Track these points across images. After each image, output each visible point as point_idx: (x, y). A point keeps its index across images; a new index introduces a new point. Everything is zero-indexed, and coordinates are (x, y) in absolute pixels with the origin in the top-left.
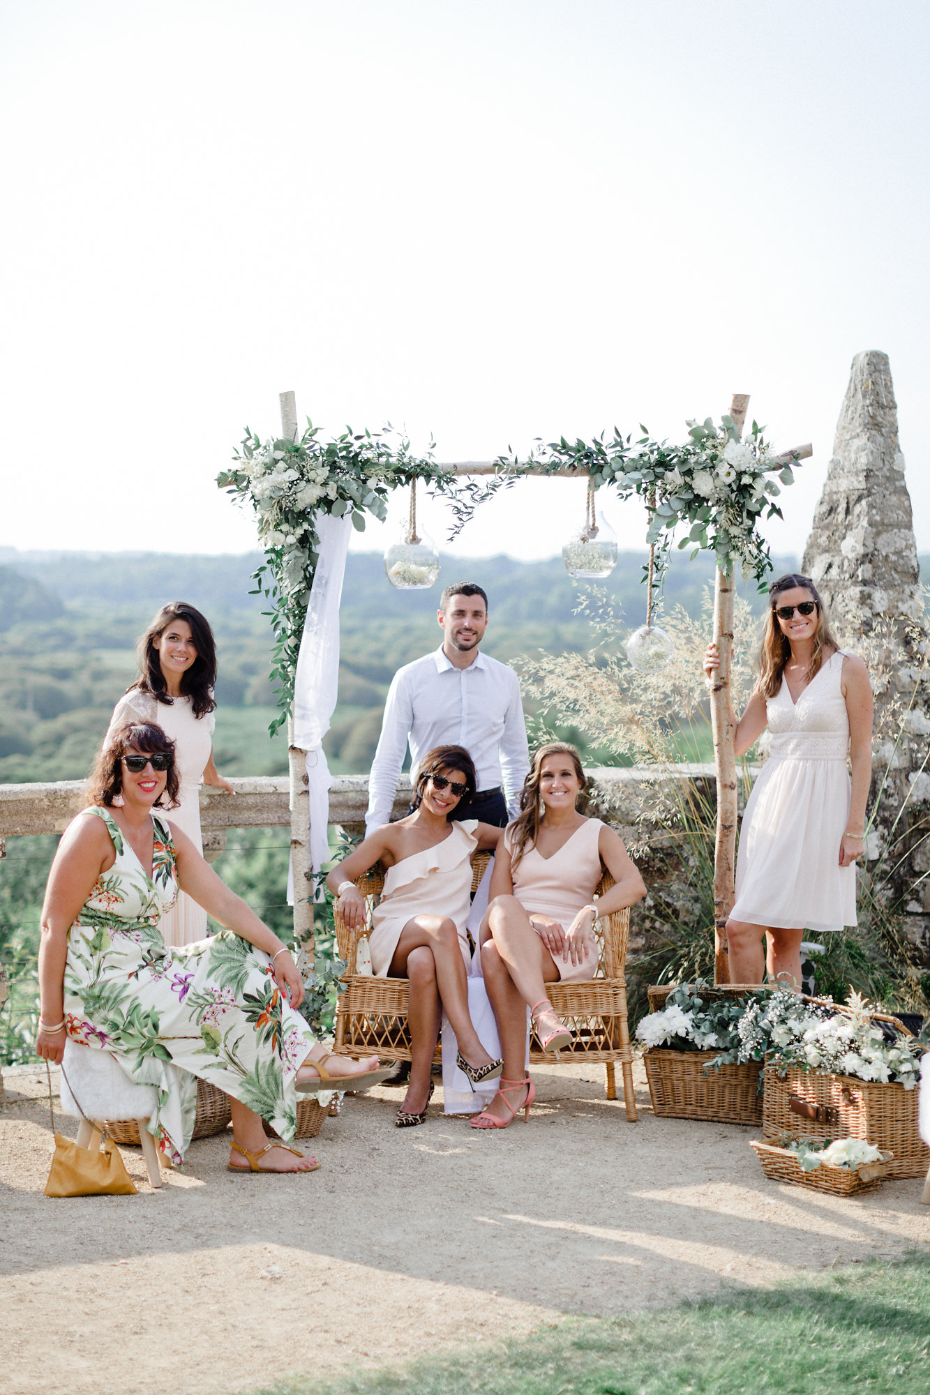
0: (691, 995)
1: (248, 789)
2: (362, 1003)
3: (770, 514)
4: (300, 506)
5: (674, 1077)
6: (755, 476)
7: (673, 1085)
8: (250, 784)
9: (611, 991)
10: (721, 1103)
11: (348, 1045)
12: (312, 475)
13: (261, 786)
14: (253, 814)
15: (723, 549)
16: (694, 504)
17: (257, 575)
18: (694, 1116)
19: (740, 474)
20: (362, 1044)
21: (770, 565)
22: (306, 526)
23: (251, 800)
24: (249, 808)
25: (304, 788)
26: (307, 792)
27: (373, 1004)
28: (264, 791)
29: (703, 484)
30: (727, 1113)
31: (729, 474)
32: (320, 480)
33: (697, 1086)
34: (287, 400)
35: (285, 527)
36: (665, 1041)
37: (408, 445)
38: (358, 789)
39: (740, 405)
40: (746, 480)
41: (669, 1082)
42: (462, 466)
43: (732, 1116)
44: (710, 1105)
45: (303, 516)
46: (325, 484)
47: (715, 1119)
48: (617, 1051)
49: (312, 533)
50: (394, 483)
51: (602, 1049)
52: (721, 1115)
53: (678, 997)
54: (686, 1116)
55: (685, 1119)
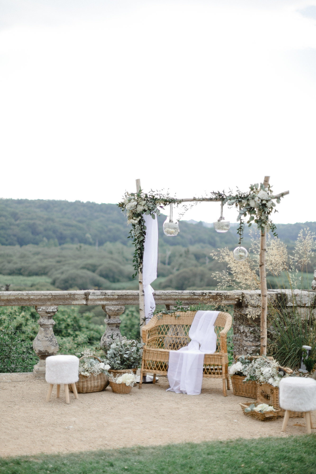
0: (246, 359)
1: (129, 294)
2: (149, 357)
3: (275, 212)
4: (138, 212)
5: (239, 383)
6: (267, 201)
7: (239, 386)
8: (130, 292)
9: (219, 357)
10: (252, 392)
11: (145, 369)
12: (141, 203)
13: (134, 293)
14: (132, 301)
15: (260, 223)
16: (251, 210)
17: (130, 232)
18: (244, 396)
19: (262, 200)
20: (148, 369)
21: (275, 227)
22: (140, 218)
23: (131, 297)
24: (131, 299)
25: (143, 294)
26: (144, 295)
27: (152, 357)
28: (134, 294)
29: (252, 204)
30: (253, 396)
31: (259, 200)
32: (143, 204)
33: (245, 387)
34: (138, 181)
35: (134, 218)
36: (236, 373)
37: (169, 194)
38: (165, 294)
39: (267, 179)
40: (264, 202)
41: (238, 385)
42: (184, 199)
43: (255, 396)
44: (249, 393)
45: (139, 215)
46: (144, 206)
47: (250, 397)
48: (221, 375)
49: (142, 220)
50: (165, 205)
51: (217, 374)
52: (252, 396)
53: (240, 359)
54: (242, 395)
55: (242, 396)
